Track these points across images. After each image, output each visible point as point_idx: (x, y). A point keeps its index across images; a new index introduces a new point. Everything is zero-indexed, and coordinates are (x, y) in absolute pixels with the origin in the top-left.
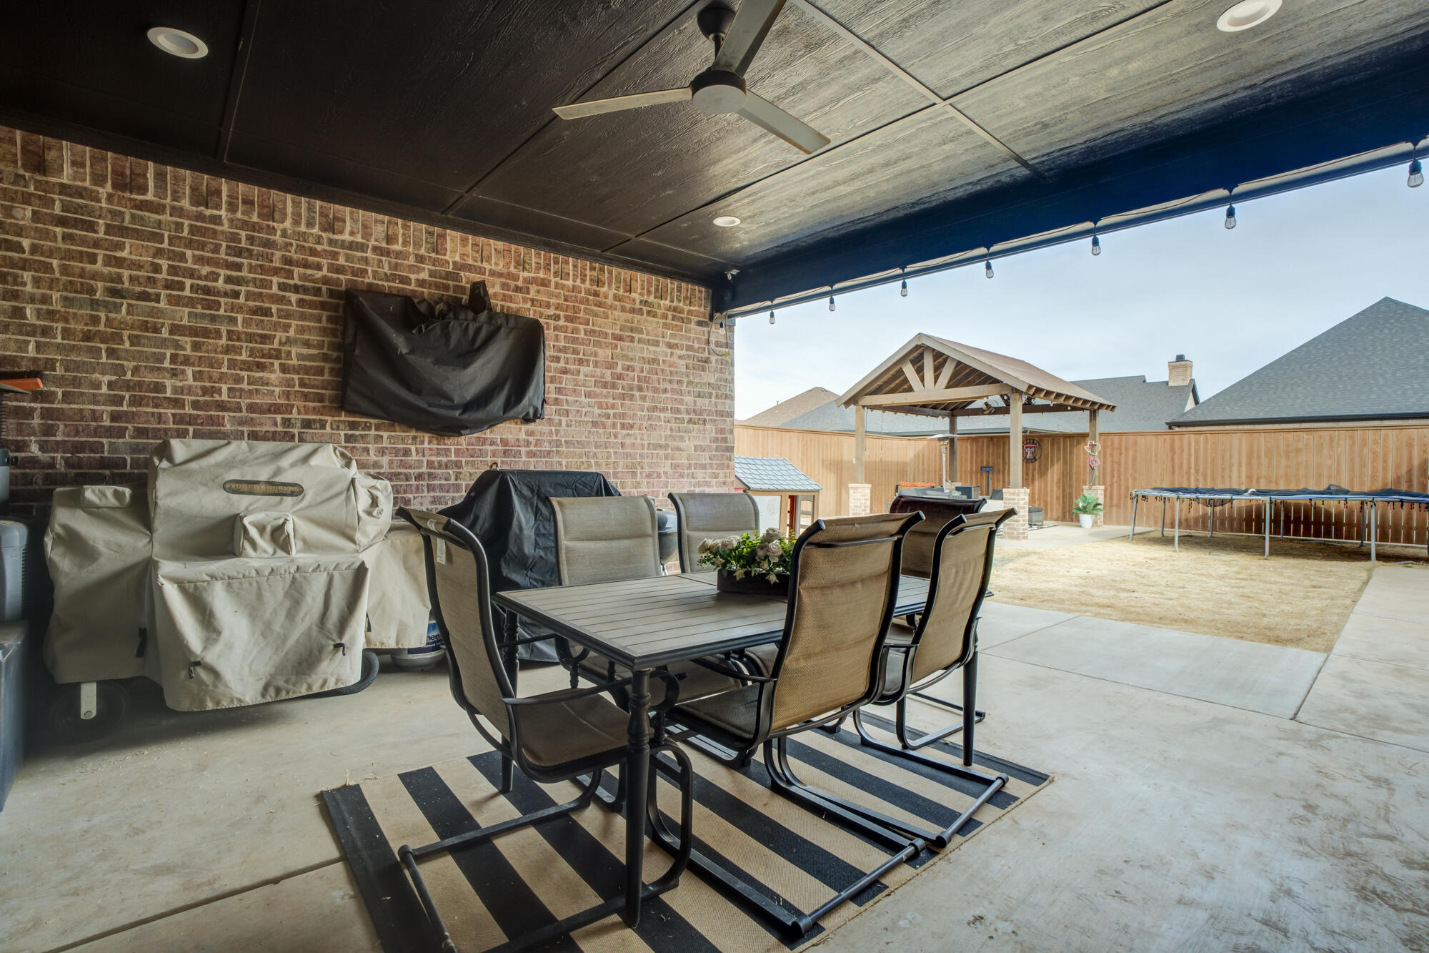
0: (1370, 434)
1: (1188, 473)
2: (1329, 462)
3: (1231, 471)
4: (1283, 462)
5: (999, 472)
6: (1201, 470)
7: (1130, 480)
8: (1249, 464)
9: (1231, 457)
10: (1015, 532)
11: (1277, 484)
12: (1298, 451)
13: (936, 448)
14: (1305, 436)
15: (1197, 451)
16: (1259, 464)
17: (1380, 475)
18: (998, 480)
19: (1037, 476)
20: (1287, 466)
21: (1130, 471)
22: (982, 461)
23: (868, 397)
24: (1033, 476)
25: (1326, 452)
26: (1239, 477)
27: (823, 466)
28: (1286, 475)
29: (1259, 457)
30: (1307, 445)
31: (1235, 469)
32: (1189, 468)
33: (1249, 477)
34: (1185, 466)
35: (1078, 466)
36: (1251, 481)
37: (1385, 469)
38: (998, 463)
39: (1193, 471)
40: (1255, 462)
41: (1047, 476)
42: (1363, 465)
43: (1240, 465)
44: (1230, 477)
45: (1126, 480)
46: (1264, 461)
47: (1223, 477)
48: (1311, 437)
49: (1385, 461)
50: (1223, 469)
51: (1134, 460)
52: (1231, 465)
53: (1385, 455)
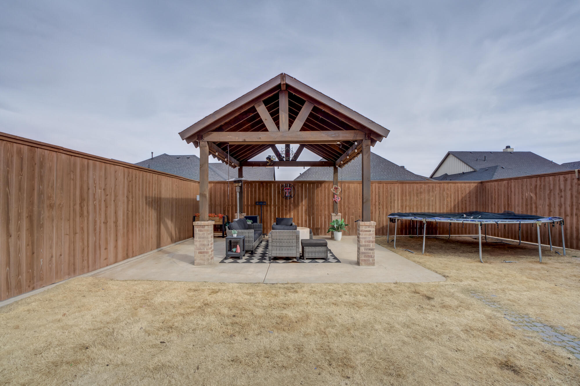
0: (446, 185)
1: (375, 205)
2: (432, 198)
3: (394, 203)
4: (415, 197)
5: (267, 206)
6: (381, 203)
7: (347, 209)
8: (402, 199)
9: (394, 196)
10: (371, 259)
11: (413, 209)
12: (421, 193)
13: (221, 188)
14: (423, 186)
15: (379, 192)
16: (406, 200)
17: (449, 204)
18: (267, 211)
19: (292, 207)
20: (417, 200)
21: (346, 203)
22: (255, 198)
23: (215, 134)
24: (290, 207)
25: (431, 193)
26: (398, 206)
27: (146, 203)
28: (417, 205)
29: (406, 196)
30: (424, 190)
31: (396, 202)
32: (376, 202)
33: (402, 206)
34: (374, 201)
35: (318, 201)
36: (403, 209)
37: (451, 202)
38: (267, 200)
39: (377, 203)
40: (404, 198)
41: (299, 207)
42: (444, 200)
43: (398, 200)
44: (394, 206)
45: (344, 209)
46: (408, 198)
47: (391, 206)
48: (426, 186)
49: (451, 198)
50: (391, 202)
51: (349, 197)
52: (394, 200)
53: (451, 195)
